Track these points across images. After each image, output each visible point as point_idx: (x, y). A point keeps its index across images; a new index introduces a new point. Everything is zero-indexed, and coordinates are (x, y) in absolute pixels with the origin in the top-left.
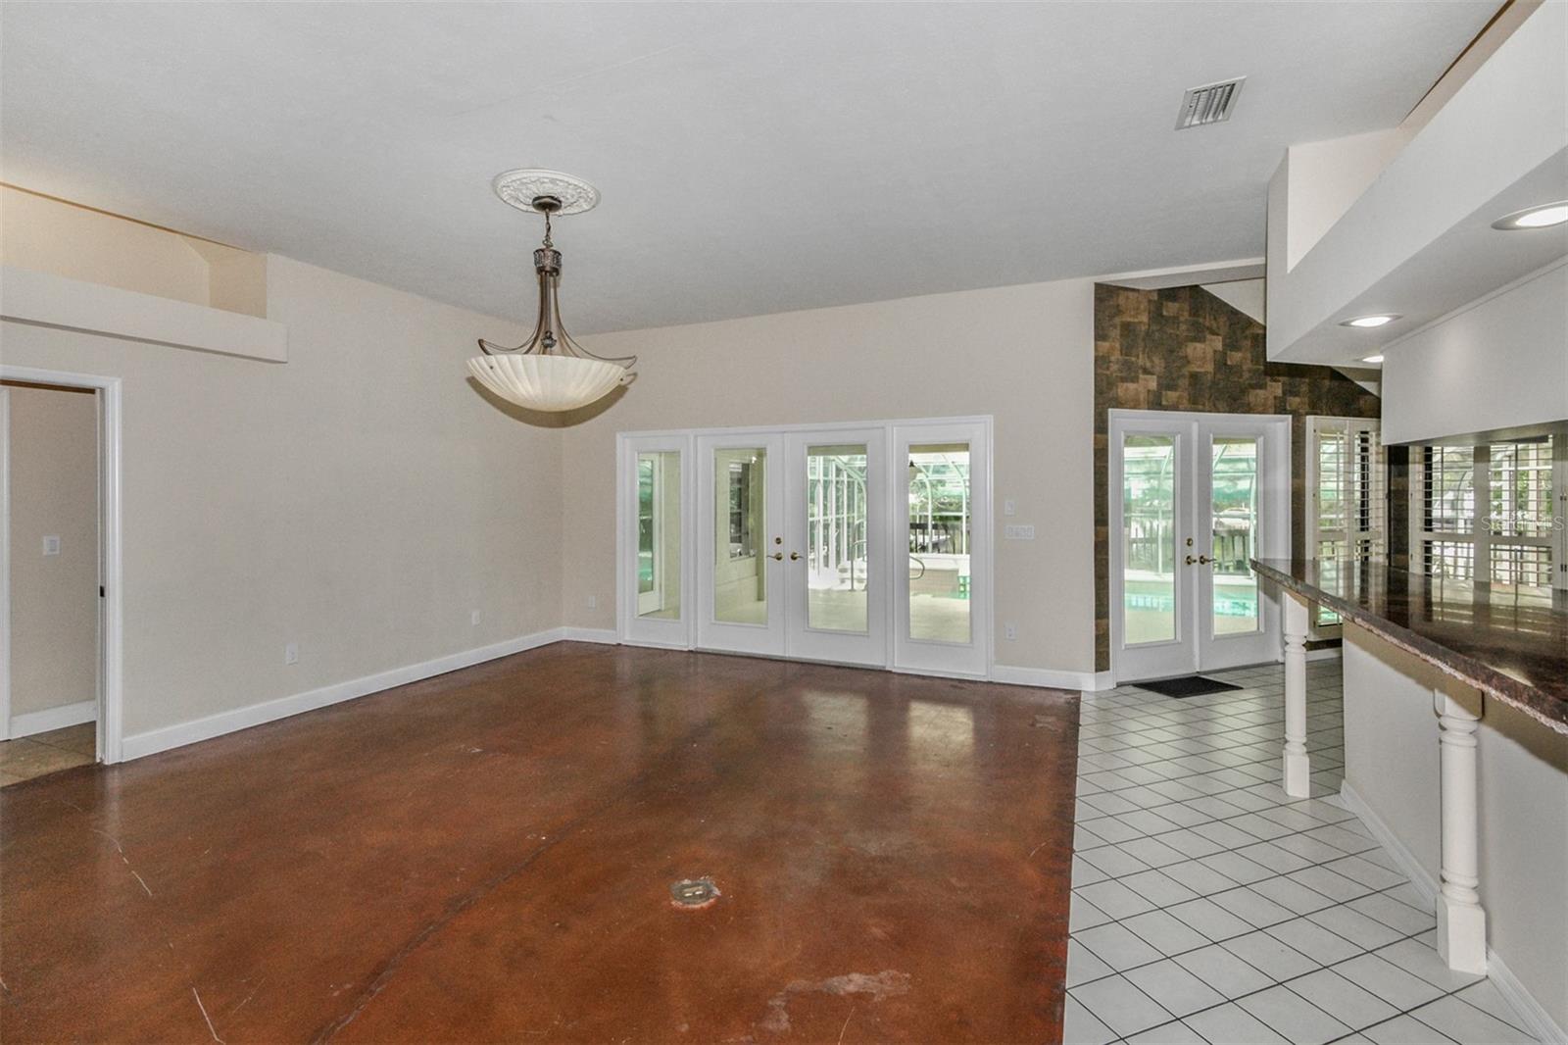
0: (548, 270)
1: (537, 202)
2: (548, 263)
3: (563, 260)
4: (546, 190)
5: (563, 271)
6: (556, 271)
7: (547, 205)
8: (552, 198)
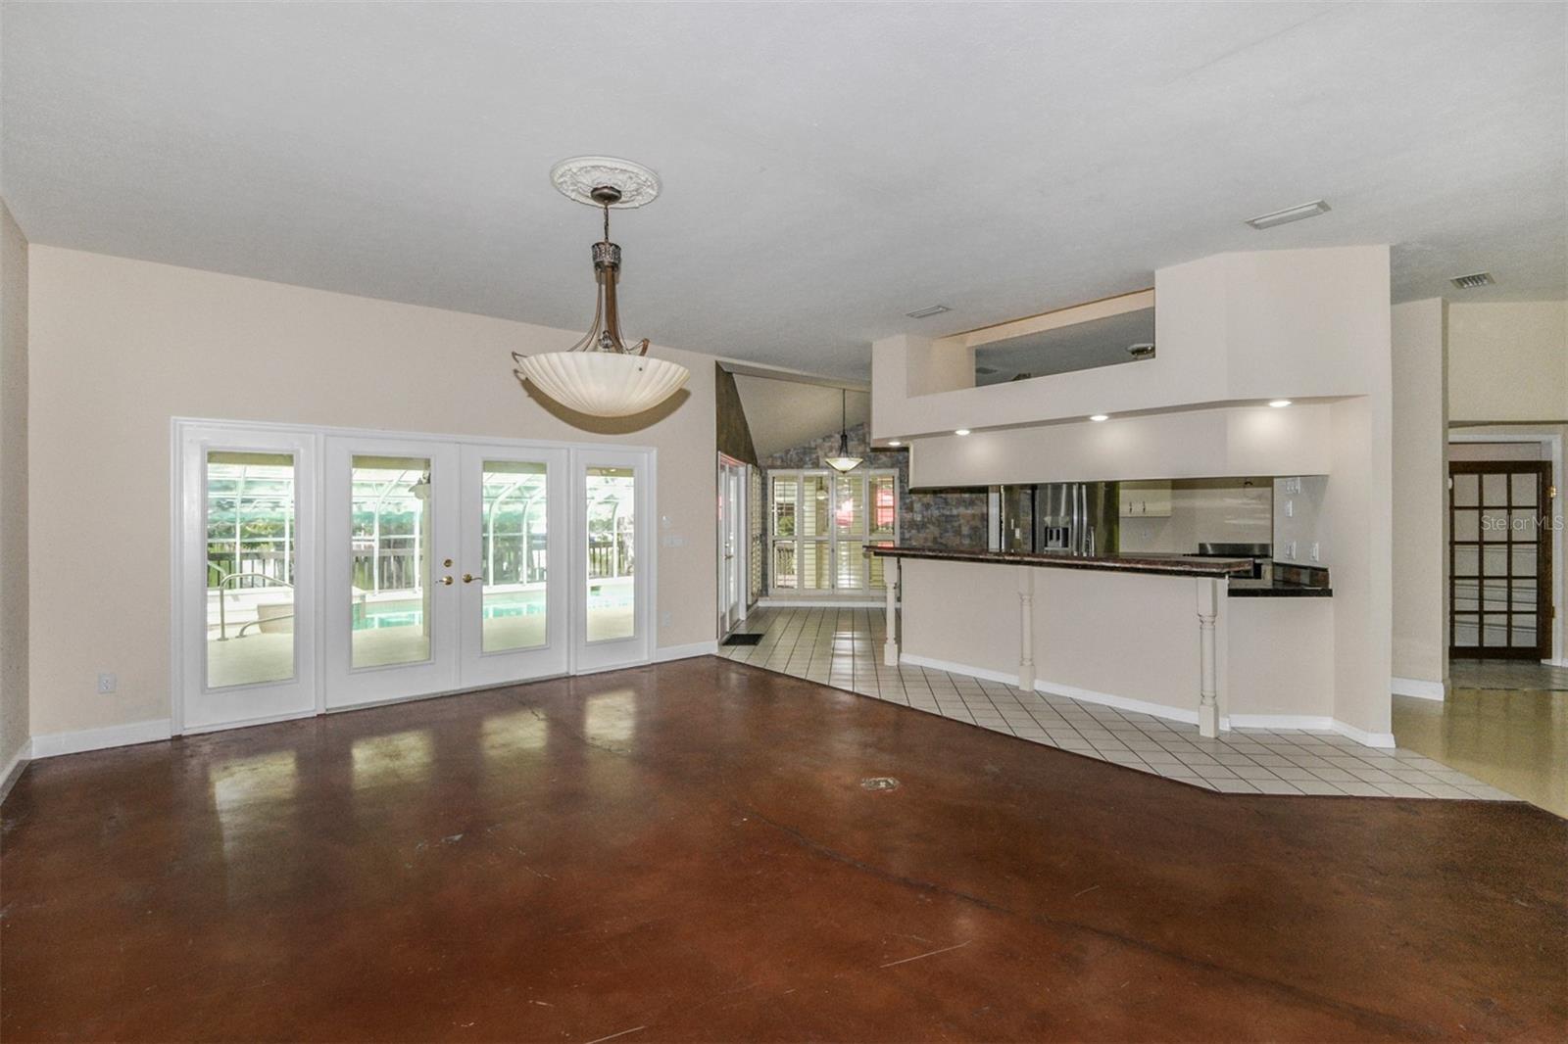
0: (608, 267)
1: (597, 192)
2: (607, 259)
3: (623, 255)
4: (604, 179)
5: (623, 266)
6: (615, 266)
7: (607, 196)
8: (612, 188)
